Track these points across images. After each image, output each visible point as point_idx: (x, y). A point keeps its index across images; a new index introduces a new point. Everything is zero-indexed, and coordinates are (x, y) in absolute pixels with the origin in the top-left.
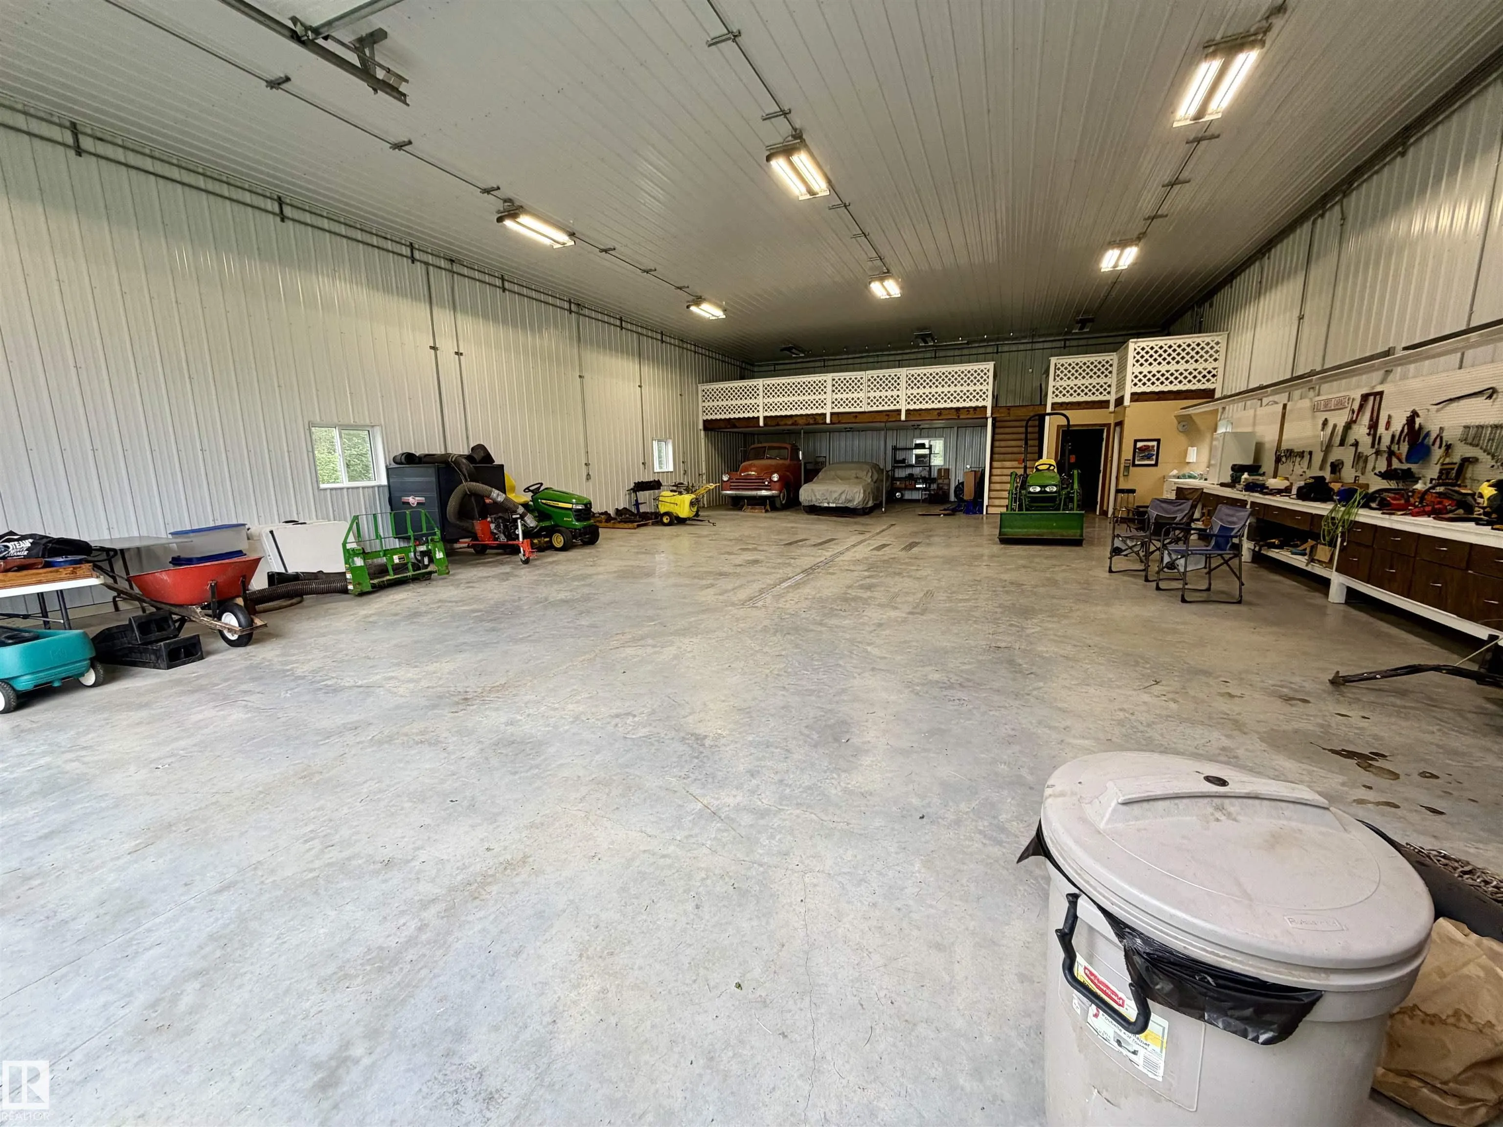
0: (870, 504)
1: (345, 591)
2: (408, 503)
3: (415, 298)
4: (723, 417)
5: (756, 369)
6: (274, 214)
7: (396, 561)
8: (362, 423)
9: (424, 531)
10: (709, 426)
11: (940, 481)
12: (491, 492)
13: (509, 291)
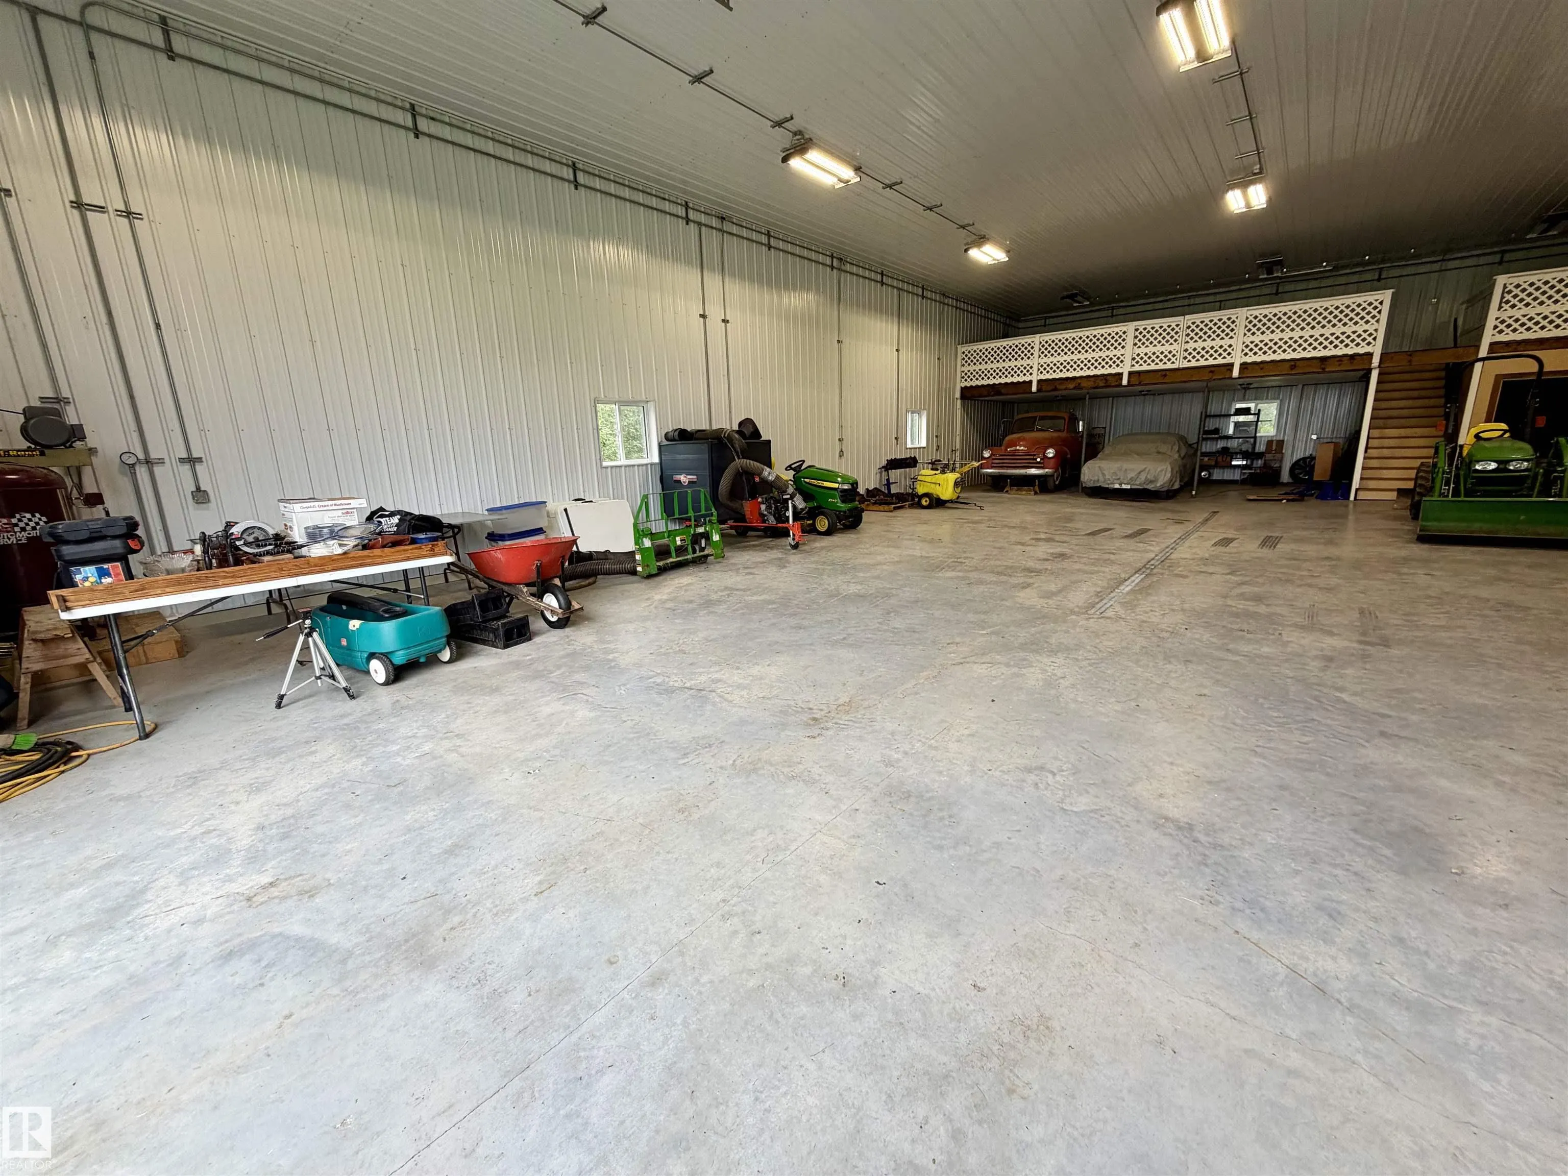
0: (1177, 486)
1: (634, 572)
2: (679, 482)
3: (689, 262)
4: (985, 382)
5: (1021, 325)
6: (569, 181)
7: (679, 543)
8: (639, 399)
9: (703, 512)
10: (968, 394)
11: (1269, 456)
12: (763, 469)
13: (775, 248)
